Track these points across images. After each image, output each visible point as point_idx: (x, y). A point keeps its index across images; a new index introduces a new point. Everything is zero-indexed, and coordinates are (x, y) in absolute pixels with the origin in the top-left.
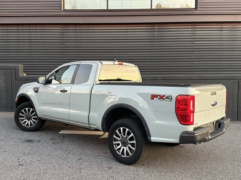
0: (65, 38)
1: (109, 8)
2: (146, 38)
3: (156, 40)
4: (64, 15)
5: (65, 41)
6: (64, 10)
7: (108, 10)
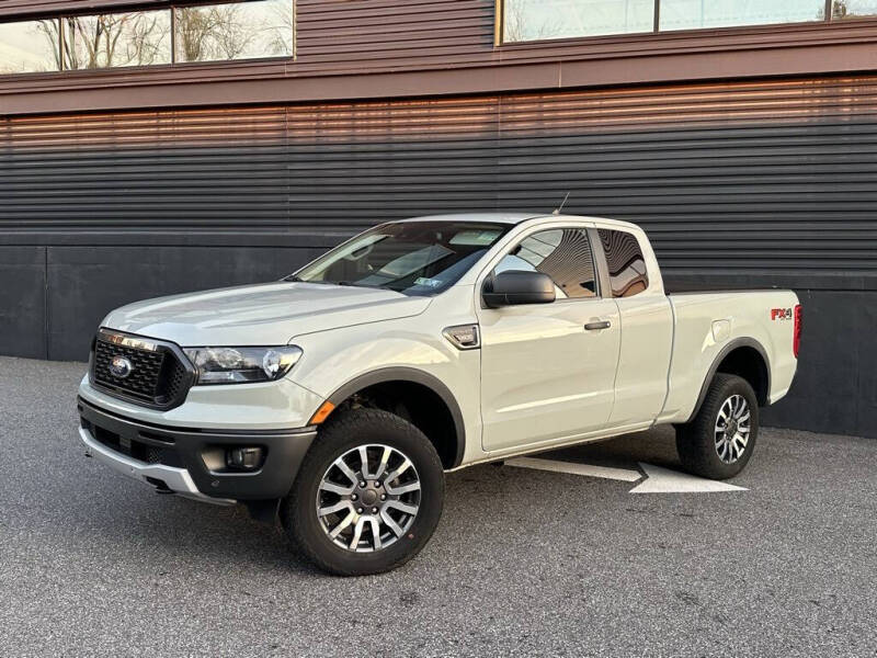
0: (500, 143)
1: (661, 29)
2: (805, 131)
3: (846, 139)
4: (501, 63)
5: (499, 152)
6: (502, 45)
7: (657, 36)
